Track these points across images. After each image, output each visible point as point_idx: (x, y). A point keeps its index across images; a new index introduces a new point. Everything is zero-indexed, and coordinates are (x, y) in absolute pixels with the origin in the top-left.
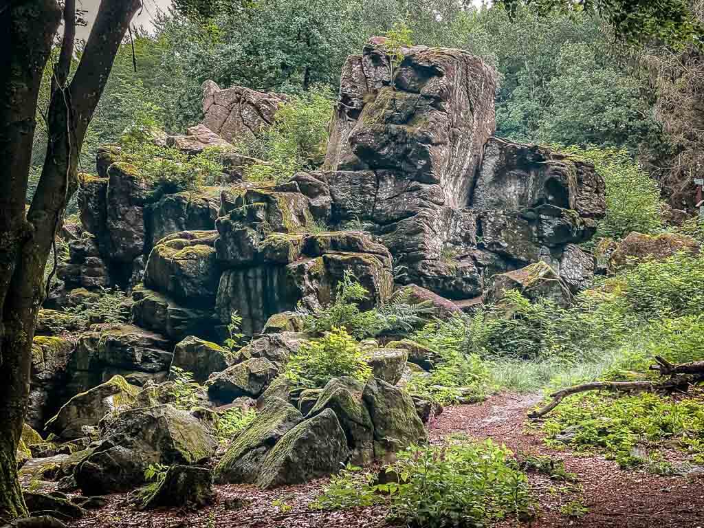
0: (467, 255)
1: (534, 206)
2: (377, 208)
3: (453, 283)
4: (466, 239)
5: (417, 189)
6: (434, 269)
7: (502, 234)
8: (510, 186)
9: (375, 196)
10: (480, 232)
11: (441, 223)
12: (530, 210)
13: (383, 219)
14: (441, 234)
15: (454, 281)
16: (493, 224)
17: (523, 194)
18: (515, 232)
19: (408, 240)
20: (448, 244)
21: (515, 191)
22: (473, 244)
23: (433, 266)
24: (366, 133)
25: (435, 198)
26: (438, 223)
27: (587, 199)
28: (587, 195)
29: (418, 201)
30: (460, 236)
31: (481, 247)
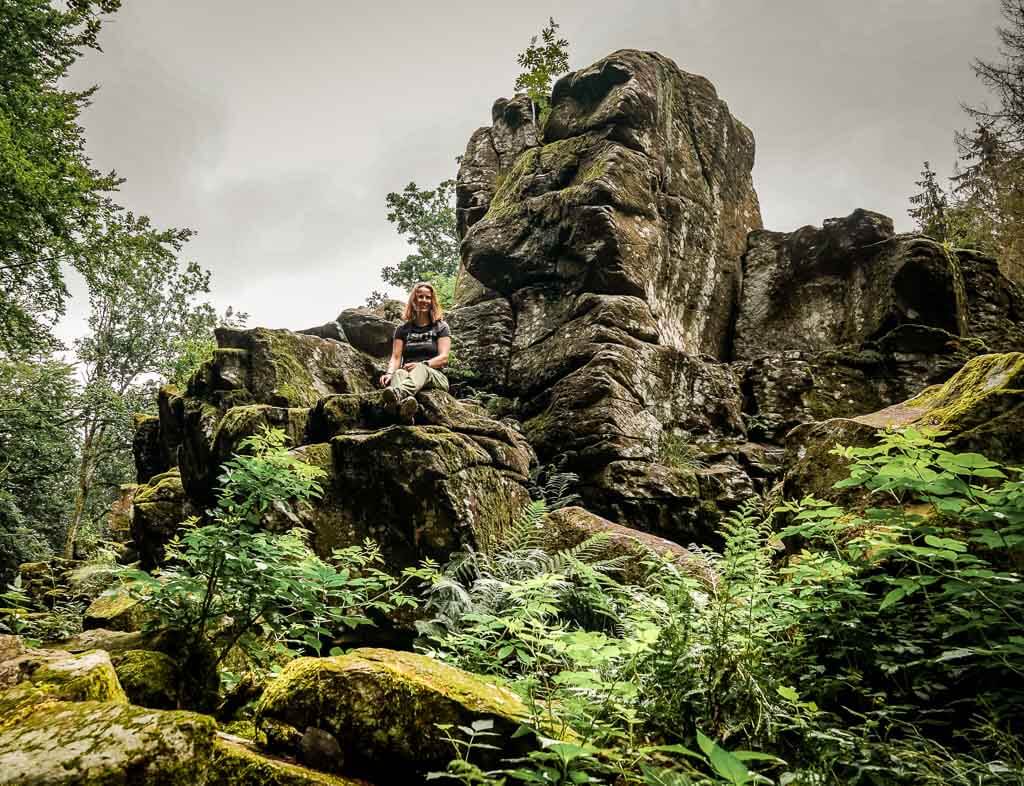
0: (726, 454)
1: (874, 336)
2: (514, 367)
3: (693, 512)
4: (720, 419)
5: (591, 305)
6: (642, 480)
7: (806, 403)
8: (810, 315)
9: (510, 345)
10: (751, 406)
11: (652, 380)
12: (864, 347)
13: (524, 386)
14: (657, 406)
15: (696, 508)
16: (780, 384)
17: (842, 323)
18: (837, 395)
19: (576, 419)
20: (677, 432)
21: (822, 323)
22: (738, 431)
23: (637, 473)
24: (487, 228)
25: (633, 324)
26: (644, 379)
27: (995, 329)
28: (990, 321)
29: (593, 330)
30: (705, 411)
31: (756, 436)
